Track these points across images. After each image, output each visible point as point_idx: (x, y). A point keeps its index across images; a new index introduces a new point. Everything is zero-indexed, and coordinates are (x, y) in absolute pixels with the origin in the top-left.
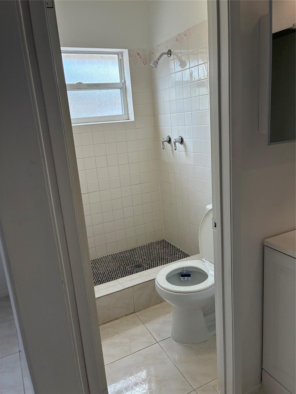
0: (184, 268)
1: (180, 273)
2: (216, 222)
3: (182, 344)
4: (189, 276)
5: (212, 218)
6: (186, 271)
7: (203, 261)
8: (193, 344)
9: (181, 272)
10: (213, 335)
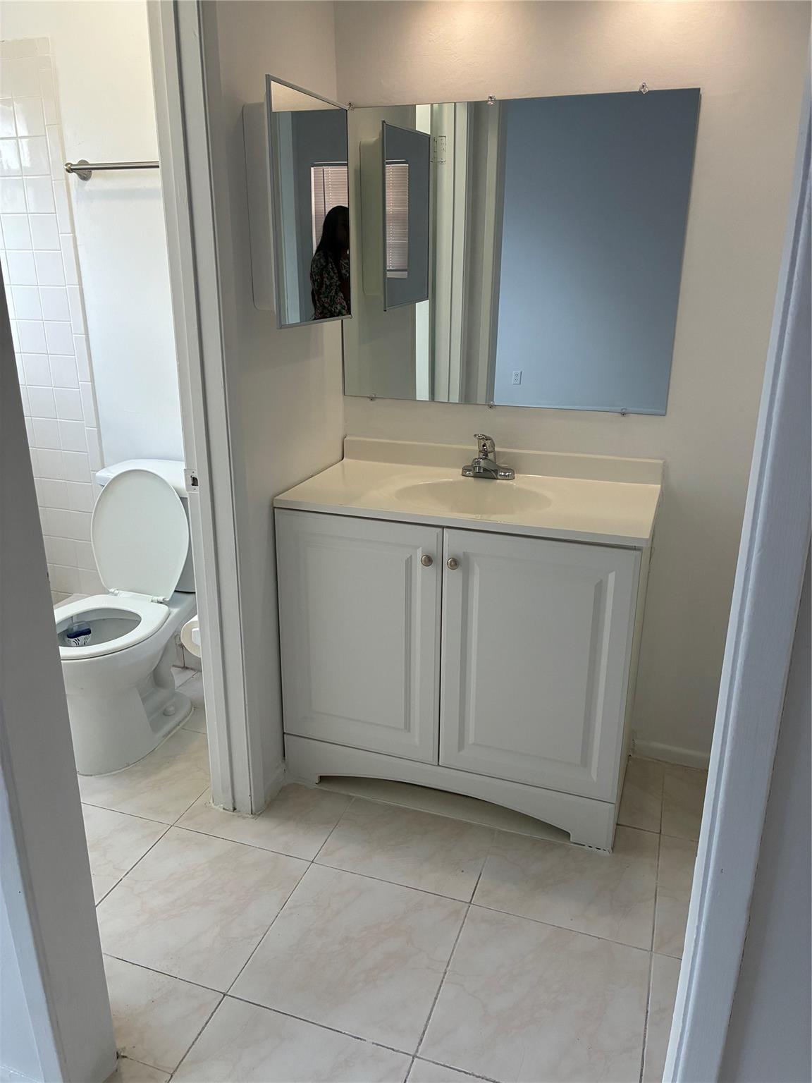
0: (72, 617)
1: (64, 631)
2: (195, 475)
3: (104, 775)
4: (88, 632)
5: (183, 471)
6: (78, 623)
7: (113, 593)
8: (129, 766)
9: (67, 630)
10: (163, 737)
